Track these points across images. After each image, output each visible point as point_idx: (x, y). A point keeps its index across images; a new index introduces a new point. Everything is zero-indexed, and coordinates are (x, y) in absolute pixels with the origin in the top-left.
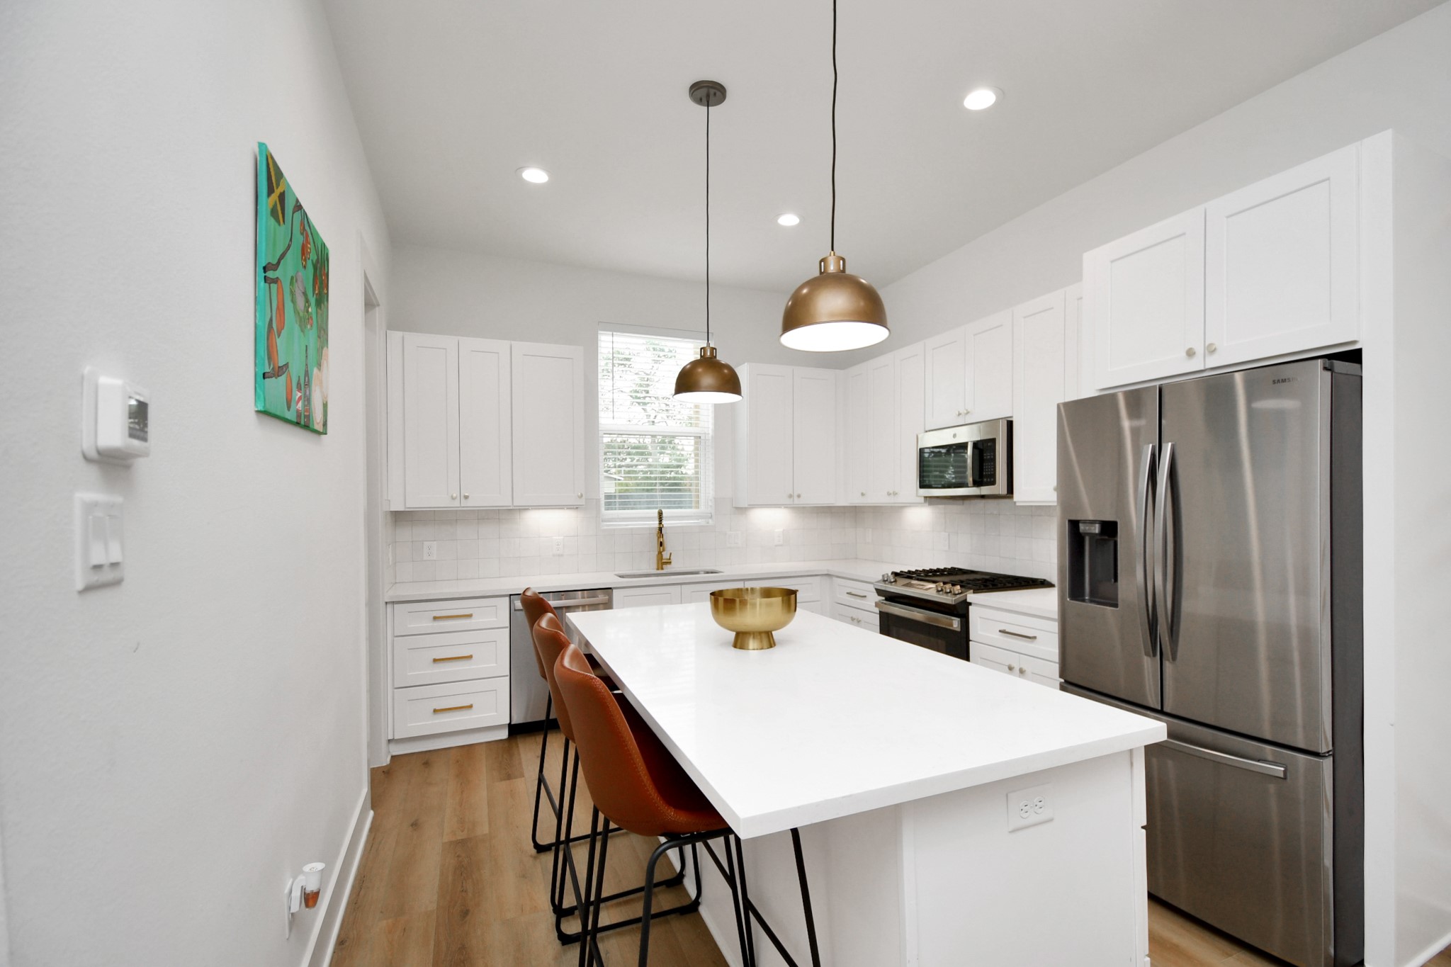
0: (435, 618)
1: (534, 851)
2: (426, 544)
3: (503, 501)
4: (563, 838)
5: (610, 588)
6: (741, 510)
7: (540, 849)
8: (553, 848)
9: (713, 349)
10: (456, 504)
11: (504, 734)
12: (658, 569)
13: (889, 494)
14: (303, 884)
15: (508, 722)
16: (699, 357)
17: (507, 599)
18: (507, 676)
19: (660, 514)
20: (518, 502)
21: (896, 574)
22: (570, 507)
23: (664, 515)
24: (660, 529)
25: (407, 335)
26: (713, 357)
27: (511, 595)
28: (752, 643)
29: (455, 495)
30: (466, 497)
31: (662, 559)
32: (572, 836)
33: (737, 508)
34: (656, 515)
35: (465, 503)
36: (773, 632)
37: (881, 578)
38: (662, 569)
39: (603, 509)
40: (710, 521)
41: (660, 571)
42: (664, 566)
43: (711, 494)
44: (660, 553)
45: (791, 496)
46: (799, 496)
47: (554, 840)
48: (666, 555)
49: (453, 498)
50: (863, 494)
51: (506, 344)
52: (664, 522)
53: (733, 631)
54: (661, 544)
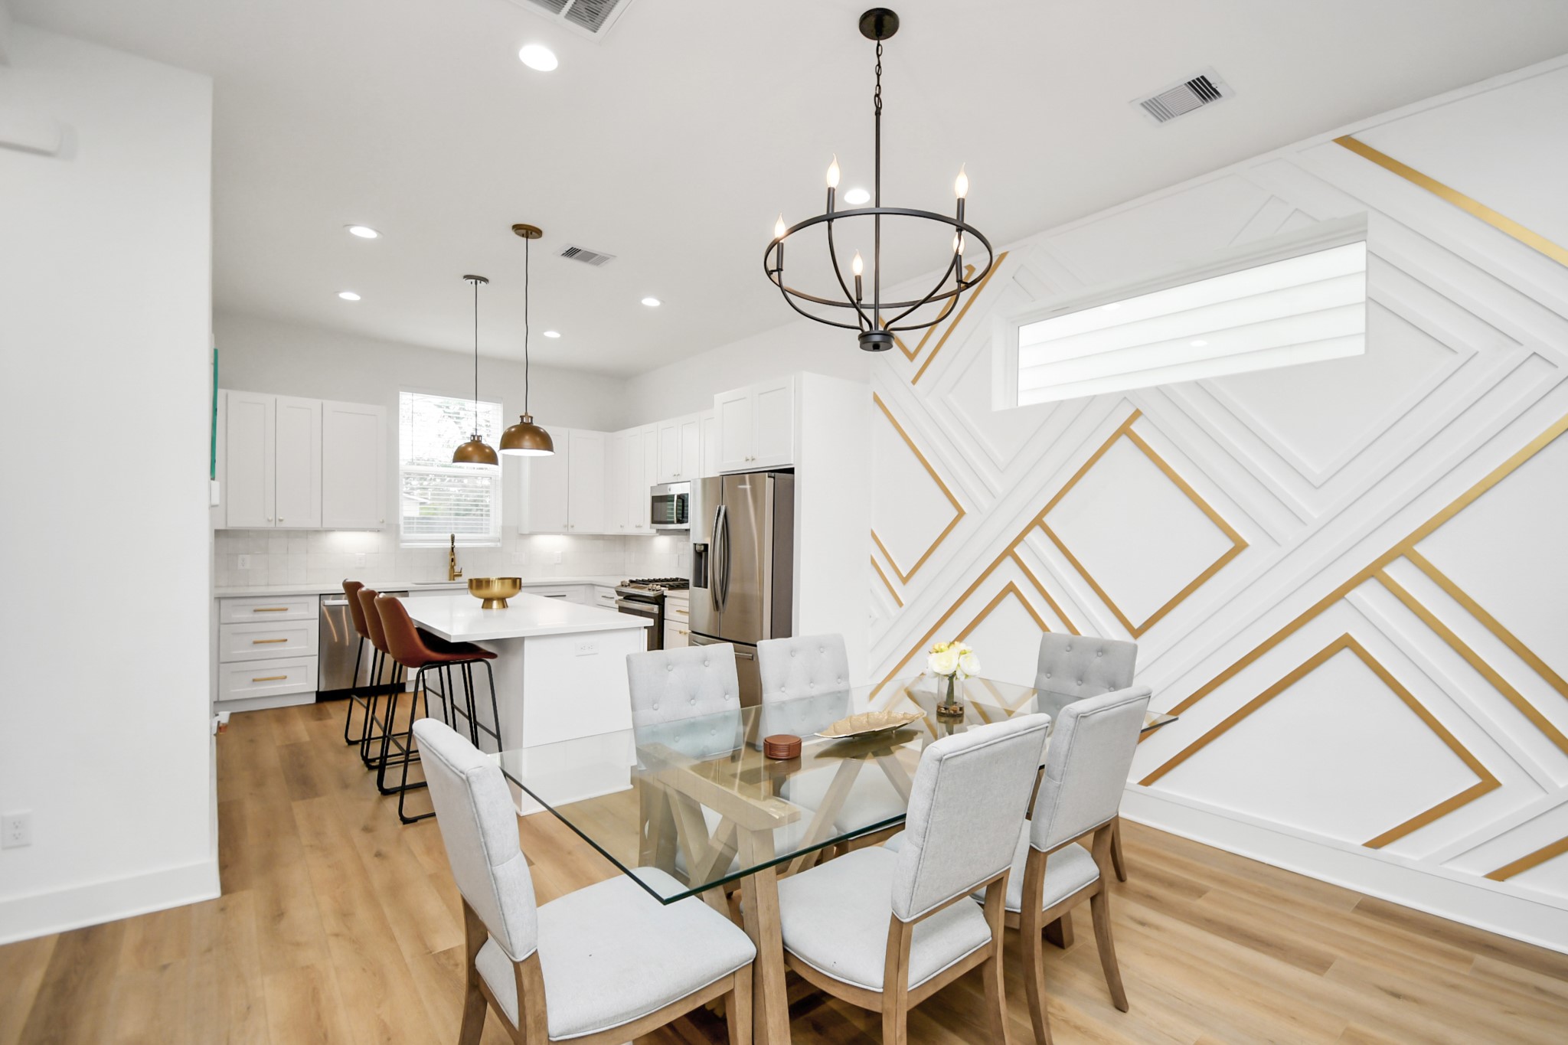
0: (255, 611)
1: (347, 744)
2: (240, 557)
3: (314, 524)
4: (367, 737)
5: (407, 591)
6: (524, 536)
7: (350, 743)
8: (360, 743)
9: (479, 437)
10: (272, 525)
11: (312, 699)
12: (450, 580)
13: (637, 527)
14: (219, 720)
15: (317, 690)
16: (470, 441)
17: (318, 598)
18: (315, 655)
19: (453, 538)
20: (326, 525)
21: (631, 581)
22: (372, 530)
23: (455, 538)
24: (453, 548)
25: (230, 392)
26: (479, 441)
27: (320, 595)
28: (495, 604)
29: (270, 518)
30: (281, 520)
31: (454, 572)
32: (372, 736)
33: (522, 534)
34: (450, 538)
35: (279, 525)
36: (507, 600)
37: (620, 584)
38: (454, 580)
39: (402, 533)
40: (498, 544)
41: (452, 581)
42: (456, 578)
43: (500, 522)
44: (452, 567)
45: (565, 526)
46: (572, 527)
47: (361, 738)
48: (457, 569)
49: (269, 521)
50: (621, 526)
51: (318, 402)
52: (455, 544)
53: (481, 598)
54: (453, 560)
